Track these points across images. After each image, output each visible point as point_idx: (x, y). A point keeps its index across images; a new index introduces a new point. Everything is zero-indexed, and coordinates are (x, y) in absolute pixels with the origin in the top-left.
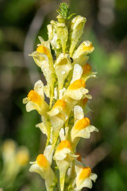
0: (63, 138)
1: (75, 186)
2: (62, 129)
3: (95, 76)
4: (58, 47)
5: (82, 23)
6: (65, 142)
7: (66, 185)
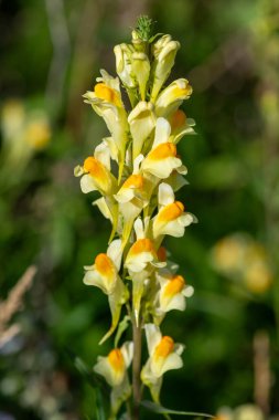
0: (141, 235)
1: (158, 305)
2: (139, 220)
3: (191, 130)
4: (132, 85)
5: (173, 51)
6: (143, 241)
7: (144, 300)
